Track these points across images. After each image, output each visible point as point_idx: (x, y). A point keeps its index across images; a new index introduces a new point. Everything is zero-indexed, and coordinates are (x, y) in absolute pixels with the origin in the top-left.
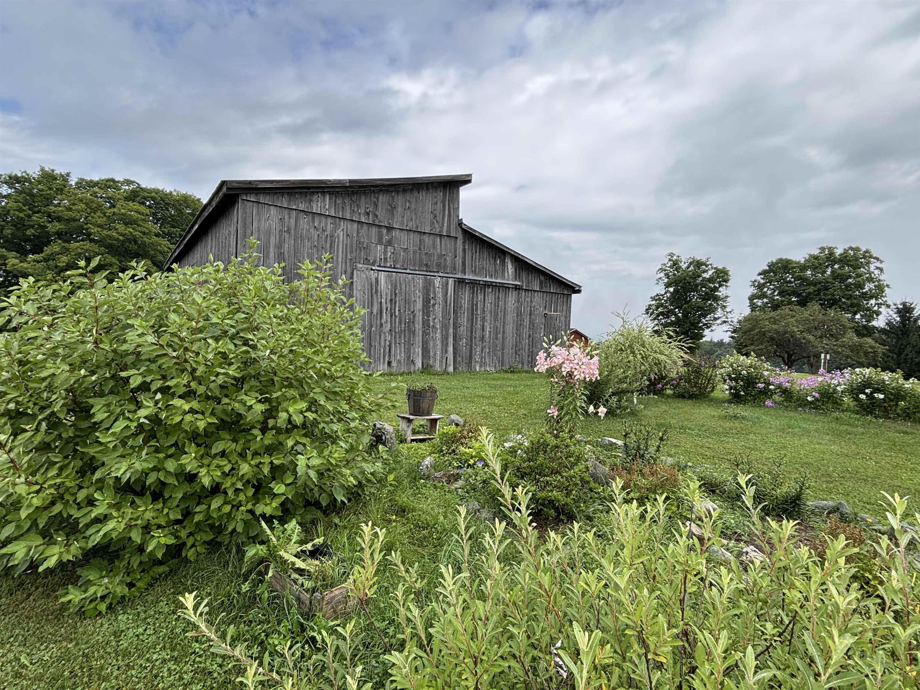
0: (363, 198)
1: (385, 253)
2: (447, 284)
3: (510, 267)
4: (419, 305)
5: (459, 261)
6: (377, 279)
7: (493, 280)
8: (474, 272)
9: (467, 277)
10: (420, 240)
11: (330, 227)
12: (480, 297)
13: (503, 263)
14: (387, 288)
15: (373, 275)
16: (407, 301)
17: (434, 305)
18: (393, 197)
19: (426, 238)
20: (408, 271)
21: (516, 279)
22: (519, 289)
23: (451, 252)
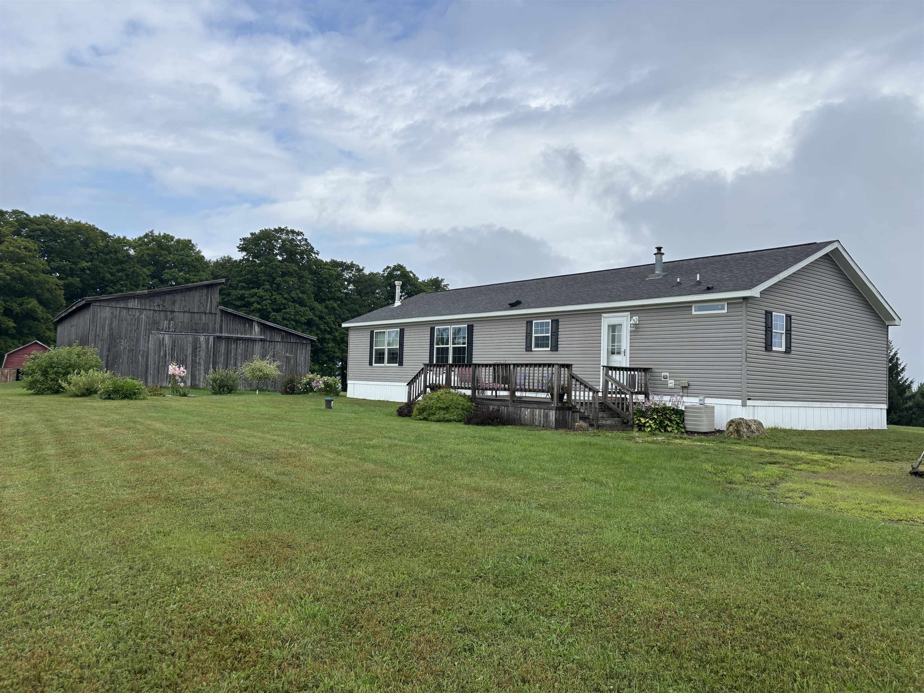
0: (156, 298)
1: (169, 324)
2: (208, 339)
3: (257, 328)
4: (190, 351)
5: (217, 326)
6: (163, 338)
7: (243, 336)
8: (229, 332)
9: (223, 335)
10: (191, 317)
11: (138, 314)
12: (233, 346)
13: (251, 326)
14: (170, 342)
15: (161, 336)
16: (182, 349)
17: (200, 351)
18: (174, 296)
19: (196, 315)
20: (183, 333)
21: (261, 335)
22: (264, 341)
23: (212, 321)
